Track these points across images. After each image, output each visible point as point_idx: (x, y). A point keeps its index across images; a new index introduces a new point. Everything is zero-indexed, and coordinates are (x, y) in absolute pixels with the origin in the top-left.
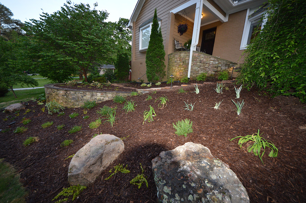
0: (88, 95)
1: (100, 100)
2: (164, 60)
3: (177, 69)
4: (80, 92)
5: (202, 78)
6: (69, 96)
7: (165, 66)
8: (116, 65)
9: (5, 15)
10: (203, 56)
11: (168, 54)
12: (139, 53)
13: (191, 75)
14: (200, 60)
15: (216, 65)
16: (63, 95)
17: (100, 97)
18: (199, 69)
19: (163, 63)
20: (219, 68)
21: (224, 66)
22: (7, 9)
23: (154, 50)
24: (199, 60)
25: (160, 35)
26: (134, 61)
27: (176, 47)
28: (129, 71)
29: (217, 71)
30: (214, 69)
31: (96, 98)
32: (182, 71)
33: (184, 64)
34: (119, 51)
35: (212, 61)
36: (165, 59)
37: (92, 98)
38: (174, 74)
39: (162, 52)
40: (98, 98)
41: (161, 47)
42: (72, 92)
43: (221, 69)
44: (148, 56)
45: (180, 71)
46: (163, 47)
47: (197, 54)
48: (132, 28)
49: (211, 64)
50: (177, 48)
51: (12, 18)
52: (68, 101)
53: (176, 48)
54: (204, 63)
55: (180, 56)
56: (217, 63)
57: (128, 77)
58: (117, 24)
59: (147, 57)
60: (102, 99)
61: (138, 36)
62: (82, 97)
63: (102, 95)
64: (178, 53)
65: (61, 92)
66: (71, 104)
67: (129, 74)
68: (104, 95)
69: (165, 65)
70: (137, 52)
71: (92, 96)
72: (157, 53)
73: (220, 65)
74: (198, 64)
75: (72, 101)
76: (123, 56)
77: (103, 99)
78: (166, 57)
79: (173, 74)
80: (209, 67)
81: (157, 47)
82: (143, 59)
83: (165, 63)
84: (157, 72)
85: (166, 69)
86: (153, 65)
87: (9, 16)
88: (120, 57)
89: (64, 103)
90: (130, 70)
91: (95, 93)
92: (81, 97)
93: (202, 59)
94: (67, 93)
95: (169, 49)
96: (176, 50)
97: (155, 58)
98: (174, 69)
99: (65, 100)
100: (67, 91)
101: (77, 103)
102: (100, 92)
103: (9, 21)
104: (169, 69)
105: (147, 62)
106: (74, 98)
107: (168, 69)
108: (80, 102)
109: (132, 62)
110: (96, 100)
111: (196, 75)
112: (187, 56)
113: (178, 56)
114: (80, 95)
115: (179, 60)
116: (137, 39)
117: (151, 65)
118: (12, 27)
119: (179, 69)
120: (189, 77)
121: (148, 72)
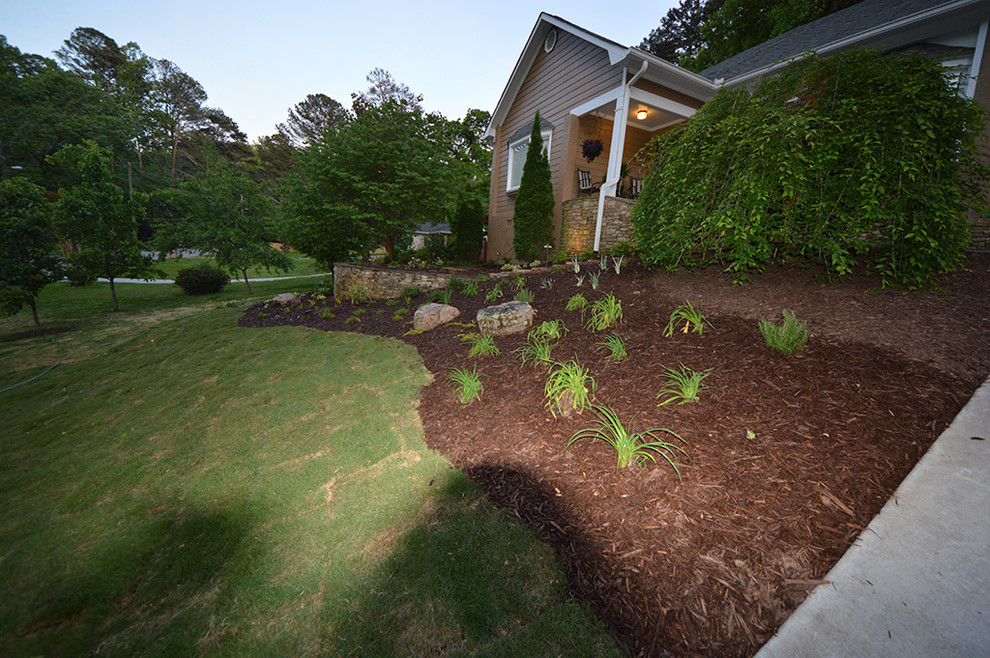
0: (408, 278)
1: (426, 288)
2: (553, 215)
3: (577, 234)
4: (397, 274)
6: (380, 279)
8: (453, 225)
9: (187, 97)
11: (563, 201)
12: (506, 198)
13: (600, 246)
14: (620, 215)
16: (369, 278)
17: (426, 283)
18: (617, 232)
22: (193, 84)
23: (530, 195)
24: (618, 214)
25: (545, 164)
26: (495, 214)
27: (581, 185)
28: (482, 239)
31: (420, 283)
32: (585, 238)
34: (461, 196)
36: (554, 213)
37: (414, 283)
38: (572, 243)
39: (548, 198)
40: (423, 283)
41: (548, 189)
42: (384, 273)
44: (518, 206)
45: (582, 238)
47: (613, 203)
50: (584, 188)
51: (204, 105)
52: (377, 287)
53: (581, 187)
55: (582, 207)
57: (480, 253)
59: (516, 209)
60: (429, 285)
61: (506, 157)
62: (399, 281)
63: (429, 280)
65: (367, 273)
66: (381, 292)
67: (480, 245)
68: (432, 280)
71: (414, 279)
74: (616, 222)
75: (384, 288)
76: (470, 206)
77: (431, 286)
78: (557, 209)
79: (568, 243)
83: (553, 222)
85: (556, 234)
87: (197, 101)
88: (463, 208)
89: (370, 292)
90: (485, 237)
91: (418, 276)
92: (397, 281)
93: (623, 213)
94: (376, 274)
95: (564, 191)
96: (580, 193)
97: (531, 211)
98: (571, 233)
99: (372, 286)
101: (391, 291)
102: (426, 275)
103: (195, 114)
104: (561, 234)
105: (516, 218)
106: (386, 283)
108: (394, 289)
109: (489, 217)
110: (419, 287)
111: (611, 245)
113: (579, 207)
114: (395, 278)
115: (579, 214)
116: (503, 164)
117: (522, 227)
118: (201, 127)
119: (581, 233)
120: (596, 249)
121: (516, 241)
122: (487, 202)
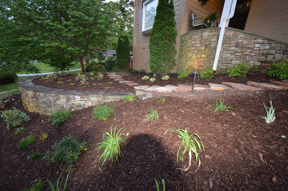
0: (62, 98)
1: (80, 106)
2: (175, 44)
3: (195, 57)
4: (52, 95)
5: (240, 73)
6: (40, 99)
7: (176, 52)
10: (242, 36)
11: (181, 34)
12: (141, 36)
13: (218, 66)
14: (237, 43)
15: (265, 51)
16: (32, 97)
17: (80, 102)
18: (232, 56)
19: (174, 48)
20: (270, 56)
21: (280, 53)
23: (161, 29)
24: (235, 42)
25: (171, 6)
26: (136, 45)
27: (193, 23)
28: (129, 58)
29: (265, 61)
30: (261, 57)
31: (73, 103)
32: (203, 60)
33: (208, 48)
35: (258, 43)
36: (176, 42)
37: (68, 103)
38: (190, 63)
39: (173, 31)
40: (77, 103)
41: (172, 24)
42: (41, 94)
43: (274, 58)
44: (153, 38)
45: (199, 60)
46: (175, 23)
47: (231, 33)
48: (134, 4)
49: (256, 49)
50: (195, 25)
52: (39, 105)
53: (193, 25)
54: (243, 47)
55: (202, 36)
56: (267, 47)
58: (119, 3)
59: (151, 40)
60: (82, 104)
61: (141, 13)
62: (55, 101)
63: (82, 99)
64: (199, 32)
65: (30, 93)
66: (42, 109)
68: (85, 99)
69: (176, 50)
70: (139, 34)
71: (68, 100)
72: (166, 33)
73: (273, 52)
74: (232, 48)
75: (44, 106)
77: (84, 105)
78: (178, 39)
79: (187, 63)
80: (251, 54)
81: (166, 24)
82: (146, 43)
83: (176, 48)
84: (165, 60)
85: (177, 57)
86: (159, 50)
89: (35, 108)
90: (132, 57)
91: (72, 96)
92: (53, 101)
93: (240, 41)
94: (36, 94)
95: (182, 27)
96: (193, 29)
97: (162, 40)
98: (190, 56)
99: (35, 104)
100: (36, 92)
101: (50, 109)
102: (78, 95)
104: (181, 56)
105: (151, 46)
106: (44, 102)
107: (179, 56)
108: (52, 108)
109: (133, 47)
110: (73, 106)
111: (226, 67)
112: (213, 36)
113: (198, 37)
114: (51, 98)
115: (199, 42)
116: (139, 17)
117: (156, 52)
119: (199, 56)
120: (215, 68)
121: (152, 61)
122: (132, 38)
